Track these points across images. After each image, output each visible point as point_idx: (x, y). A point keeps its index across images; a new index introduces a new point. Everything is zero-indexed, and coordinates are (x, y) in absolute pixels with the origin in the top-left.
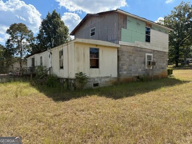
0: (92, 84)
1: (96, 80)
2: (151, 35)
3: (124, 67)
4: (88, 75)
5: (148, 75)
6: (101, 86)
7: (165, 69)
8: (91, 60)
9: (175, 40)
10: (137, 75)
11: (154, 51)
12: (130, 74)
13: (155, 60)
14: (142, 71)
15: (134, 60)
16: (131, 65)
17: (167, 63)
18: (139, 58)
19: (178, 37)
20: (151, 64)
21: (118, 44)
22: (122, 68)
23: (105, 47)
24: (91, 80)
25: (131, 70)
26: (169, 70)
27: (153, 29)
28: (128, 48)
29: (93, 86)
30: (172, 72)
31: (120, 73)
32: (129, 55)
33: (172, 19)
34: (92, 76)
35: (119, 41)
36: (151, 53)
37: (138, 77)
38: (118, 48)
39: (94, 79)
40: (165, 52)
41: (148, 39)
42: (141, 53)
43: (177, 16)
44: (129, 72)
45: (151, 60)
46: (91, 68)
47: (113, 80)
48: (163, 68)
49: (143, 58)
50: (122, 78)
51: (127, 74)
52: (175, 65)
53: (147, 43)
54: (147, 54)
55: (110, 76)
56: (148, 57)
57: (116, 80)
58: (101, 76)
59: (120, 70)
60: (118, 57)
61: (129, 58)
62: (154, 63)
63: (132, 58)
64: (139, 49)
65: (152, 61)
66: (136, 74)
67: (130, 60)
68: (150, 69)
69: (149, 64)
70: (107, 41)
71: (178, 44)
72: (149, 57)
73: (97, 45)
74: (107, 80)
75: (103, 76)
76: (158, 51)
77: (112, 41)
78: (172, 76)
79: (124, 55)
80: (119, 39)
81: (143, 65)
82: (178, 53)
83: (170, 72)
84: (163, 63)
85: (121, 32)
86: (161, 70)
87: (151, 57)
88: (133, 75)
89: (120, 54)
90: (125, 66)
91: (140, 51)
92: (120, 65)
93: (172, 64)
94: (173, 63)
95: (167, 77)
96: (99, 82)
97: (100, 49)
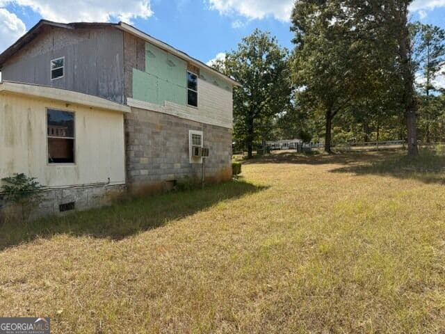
0: (56, 205)
1: (67, 192)
2: (198, 92)
3: (142, 159)
4: (41, 181)
5: (195, 176)
6: (80, 208)
7: (228, 162)
8: (50, 141)
9: (246, 104)
10: (172, 176)
11: (205, 125)
12: (156, 174)
13: (207, 143)
14: (182, 167)
15: (164, 144)
16: (158, 156)
17: (230, 150)
18: (175, 140)
19: (251, 98)
20: (200, 153)
21: (125, 104)
22: (138, 162)
23: (91, 108)
24: (52, 195)
25: (158, 167)
26: (234, 166)
27: (203, 78)
28: (150, 115)
29: (57, 210)
30: (240, 169)
31: (133, 173)
32: (153, 133)
33: (241, 61)
34: (55, 184)
35: (128, 99)
36: (199, 129)
37: (174, 182)
38: (125, 114)
39: (61, 190)
40: (226, 129)
41: (192, 100)
42: (178, 128)
43: (248, 55)
44: (153, 171)
45: (200, 144)
46: (50, 161)
47: (114, 190)
48: (223, 162)
49: (185, 139)
50: (137, 184)
51: (149, 175)
52: (246, 154)
53: (191, 108)
54: (191, 132)
55: (106, 181)
56: (193, 138)
57: (122, 191)
58: (81, 182)
59: (131, 166)
60: (127, 135)
61: (153, 138)
62: (206, 152)
63: (159, 139)
64: (174, 120)
65: (202, 146)
66: (169, 175)
67: (156, 143)
68: (198, 164)
69: (197, 153)
70: (98, 94)
71: (251, 113)
72: (196, 137)
73: (68, 104)
74: (98, 191)
75: (87, 182)
76: (214, 127)
77: (110, 96)
78: (241, 177)
79: (140, 131)
80: (126, 92)
81: (184, 156)
82: (251, 131)
83: (236, 169)
84: (224, 150)
85: (131, 76)
86: (221, 165)
87: (199, 138)
88: (163, 177)
89: (131, 129)
90: (143, 157)
91: (177, 124)
92: (132, 154)
93: (241, 153)
94: (244, 151)
95: (231, 181)
96: (77, 199)
97: (76, 114)
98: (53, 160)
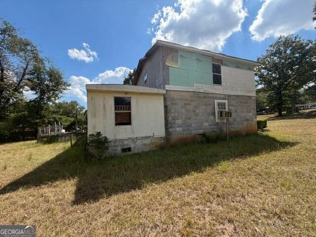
0: (119, 149)
1: (126, 142)
2: (222, 74)
3: (177, 121)
4: (110, 137)
5: (221, 130)
6: (133, 151)
7: (253, 120)
8: (116, 114)
10: (201, 131)
11: (229, 96)
12: (188, 130)
13: (230, 108)
14: (209, 125)
15: (194, 111)
16: (190, 119)
17: (254, 112)
18: (204, 107)
20: (224, 114)
21: (164, 89)
22: (174, 123)
23: (141, 94)
24: (117, 144)
25: (190, 126)
26: (259, 123)
27: (226, 65)
28: (182, 94)
29: (120, 152)
30: (266, 124)
31: (171, 130)
32: (185, 104)
34: (119, 137)
35: (166, 86)
36: (224, 99)
37: (203, 135)
38: (164, 95)
39: (122, 140)
40: (250, 97)
41: (217, 80)
42: (205, 100)
44: (186, 128)
45: (225, 108)
46: (116, 125)
47: (157, 141)
48: (247, 120)
49: (211, 107)
50: (174, 137)
51: (183, 131)
53: (217, 87)
54: (216, 101)
55: (152, 135)
56: (219, 105)
57: (163, 141)
58: (135, 136)
59: (169, 126)
60: (166, 107)
61: (186, 107)
62: (229, 114)
63: (191, 107)
64: (202, 95)
65: (227, 110)
66: (199, 131)
67: (188, 111)
68: (224, 123)
69: (221, 116)
72: (222, 105)
73: (126, 93)
74: (147, 142)
75: (139, 135)
76: (238, 96)
77: (159, 86)
78: (267, 130)
79: (176, 104)
80: (166, 81)
81: (212, 118)
83: (262, 125)
84: (249, 112)
85: (169, 72)
86: (245, 123)
87: (224, 105)
88: (194, 132)
89: (169, 103)
90: (178, 119)
91: (205, 97)
92: (170, 119)
95: (256, 134)
96: (132, 146)
97: (132, 98)
98: (118, 123)
